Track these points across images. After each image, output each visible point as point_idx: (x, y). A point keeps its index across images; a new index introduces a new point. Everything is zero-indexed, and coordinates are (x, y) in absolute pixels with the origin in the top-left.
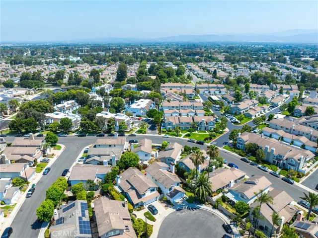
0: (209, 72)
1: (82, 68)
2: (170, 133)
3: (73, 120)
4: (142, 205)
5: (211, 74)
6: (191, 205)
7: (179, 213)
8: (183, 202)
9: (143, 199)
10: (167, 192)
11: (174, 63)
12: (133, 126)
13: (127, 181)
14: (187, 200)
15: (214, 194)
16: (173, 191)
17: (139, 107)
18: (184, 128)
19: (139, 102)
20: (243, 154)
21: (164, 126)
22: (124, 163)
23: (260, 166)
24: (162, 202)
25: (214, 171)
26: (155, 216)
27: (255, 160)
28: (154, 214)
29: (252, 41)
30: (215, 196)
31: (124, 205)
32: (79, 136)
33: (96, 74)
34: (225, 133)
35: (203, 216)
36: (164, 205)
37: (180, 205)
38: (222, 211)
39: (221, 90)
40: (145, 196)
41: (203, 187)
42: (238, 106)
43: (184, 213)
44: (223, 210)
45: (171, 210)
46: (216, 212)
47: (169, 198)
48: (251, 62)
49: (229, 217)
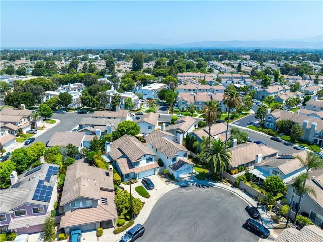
0: (233, 67)
1: (100, 64)
2: (184, 113)
3: (74, 98)
4: (134, 178)
5: (235, 68)
6: (202, 182)
7: (183, 190)
8: (191, 178)
9: (136, 170)
10: (169, 162)
11: (196, 59)
12: (142, 107)
13: (119, 149)
14: (197, 176)
15: (234, 172)
16: (178, 163)
17: (151, 89)
18: (200, 108)
19: (152, 85)
20: (274, 133)
21: (177, 106)
22: (120, 132)
23: (296, 145)
24: (163, 177)
25: (235, 146)
26: (149, 192)
27: (289, 139)
28: (149, 189)
29: (280, 47)
30: (235, 173)
31: (107, 174)
32: (78, 113)
33: (110, 64)
34: (250, 114)
35: (217, 196)
36: (165, 180)
37: (186, 182)
38: (245, 191)
39: (246, 80)
40: (140, 166)
41: (219, 155)
42: (267, 90)
43: (190, 191)
44: (246, 188)
45: (172, 186)
46: (237, 191)
47: (171, 171)
48: (279, 60)
49: (256, 198)
